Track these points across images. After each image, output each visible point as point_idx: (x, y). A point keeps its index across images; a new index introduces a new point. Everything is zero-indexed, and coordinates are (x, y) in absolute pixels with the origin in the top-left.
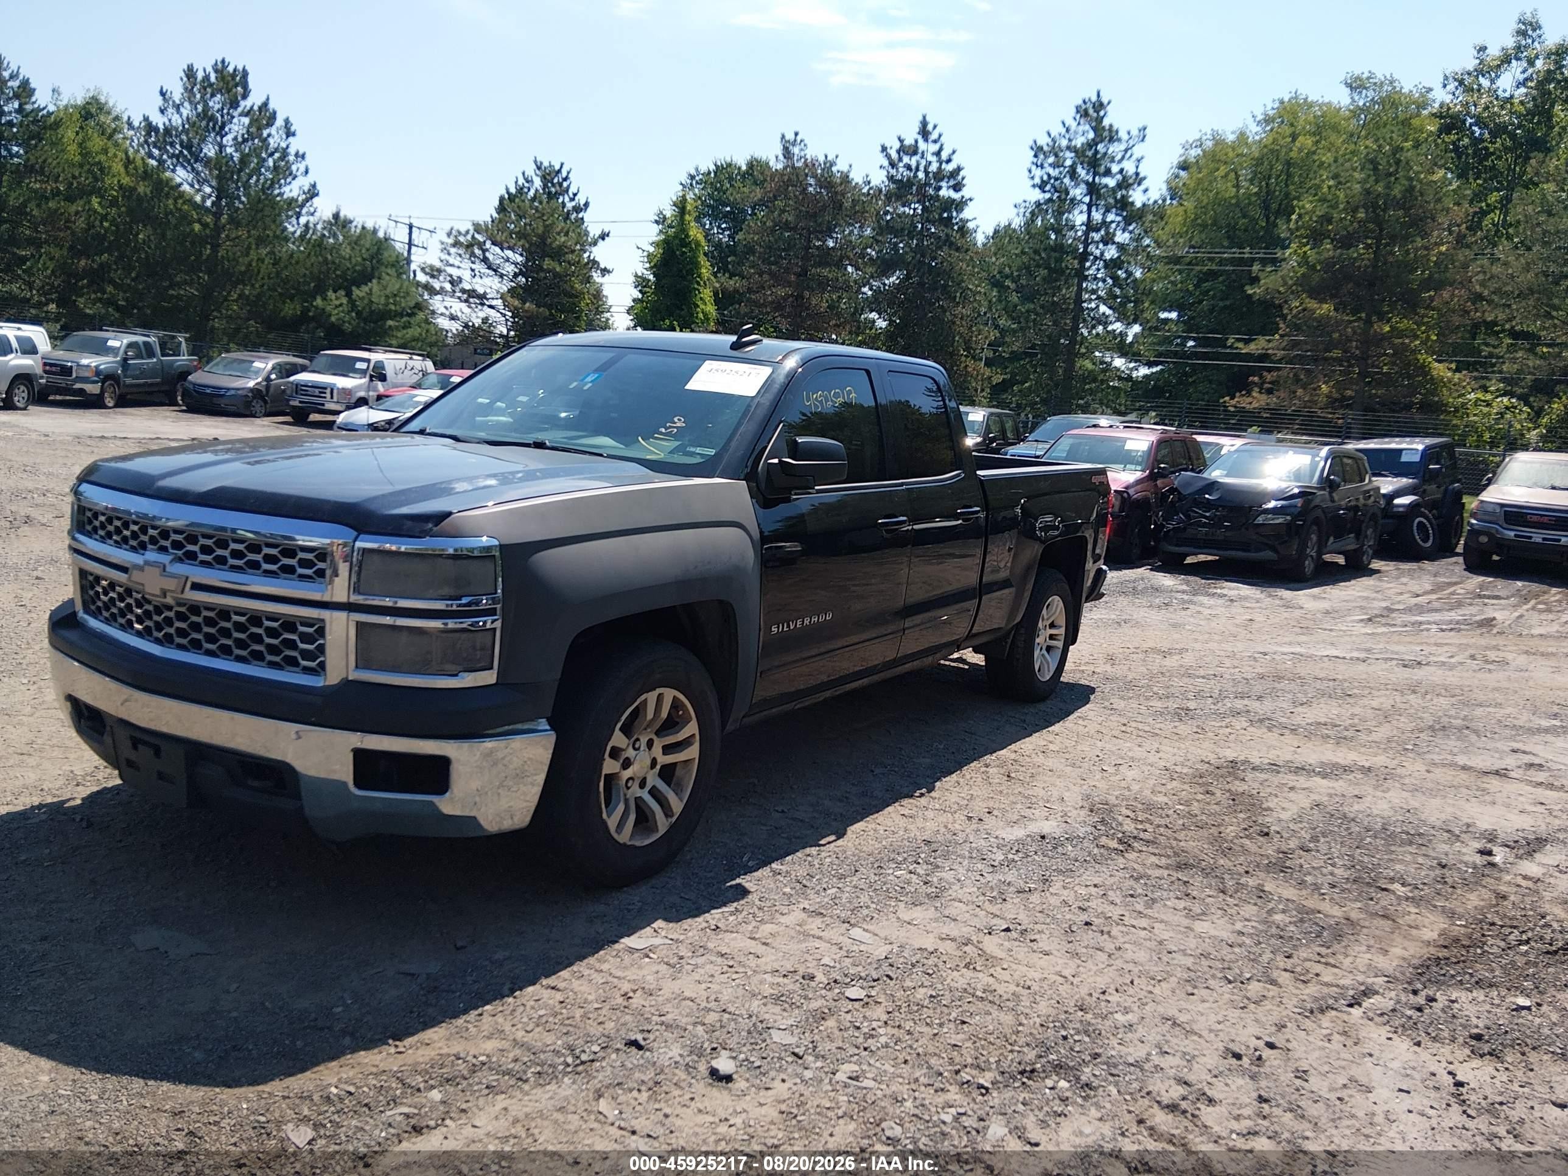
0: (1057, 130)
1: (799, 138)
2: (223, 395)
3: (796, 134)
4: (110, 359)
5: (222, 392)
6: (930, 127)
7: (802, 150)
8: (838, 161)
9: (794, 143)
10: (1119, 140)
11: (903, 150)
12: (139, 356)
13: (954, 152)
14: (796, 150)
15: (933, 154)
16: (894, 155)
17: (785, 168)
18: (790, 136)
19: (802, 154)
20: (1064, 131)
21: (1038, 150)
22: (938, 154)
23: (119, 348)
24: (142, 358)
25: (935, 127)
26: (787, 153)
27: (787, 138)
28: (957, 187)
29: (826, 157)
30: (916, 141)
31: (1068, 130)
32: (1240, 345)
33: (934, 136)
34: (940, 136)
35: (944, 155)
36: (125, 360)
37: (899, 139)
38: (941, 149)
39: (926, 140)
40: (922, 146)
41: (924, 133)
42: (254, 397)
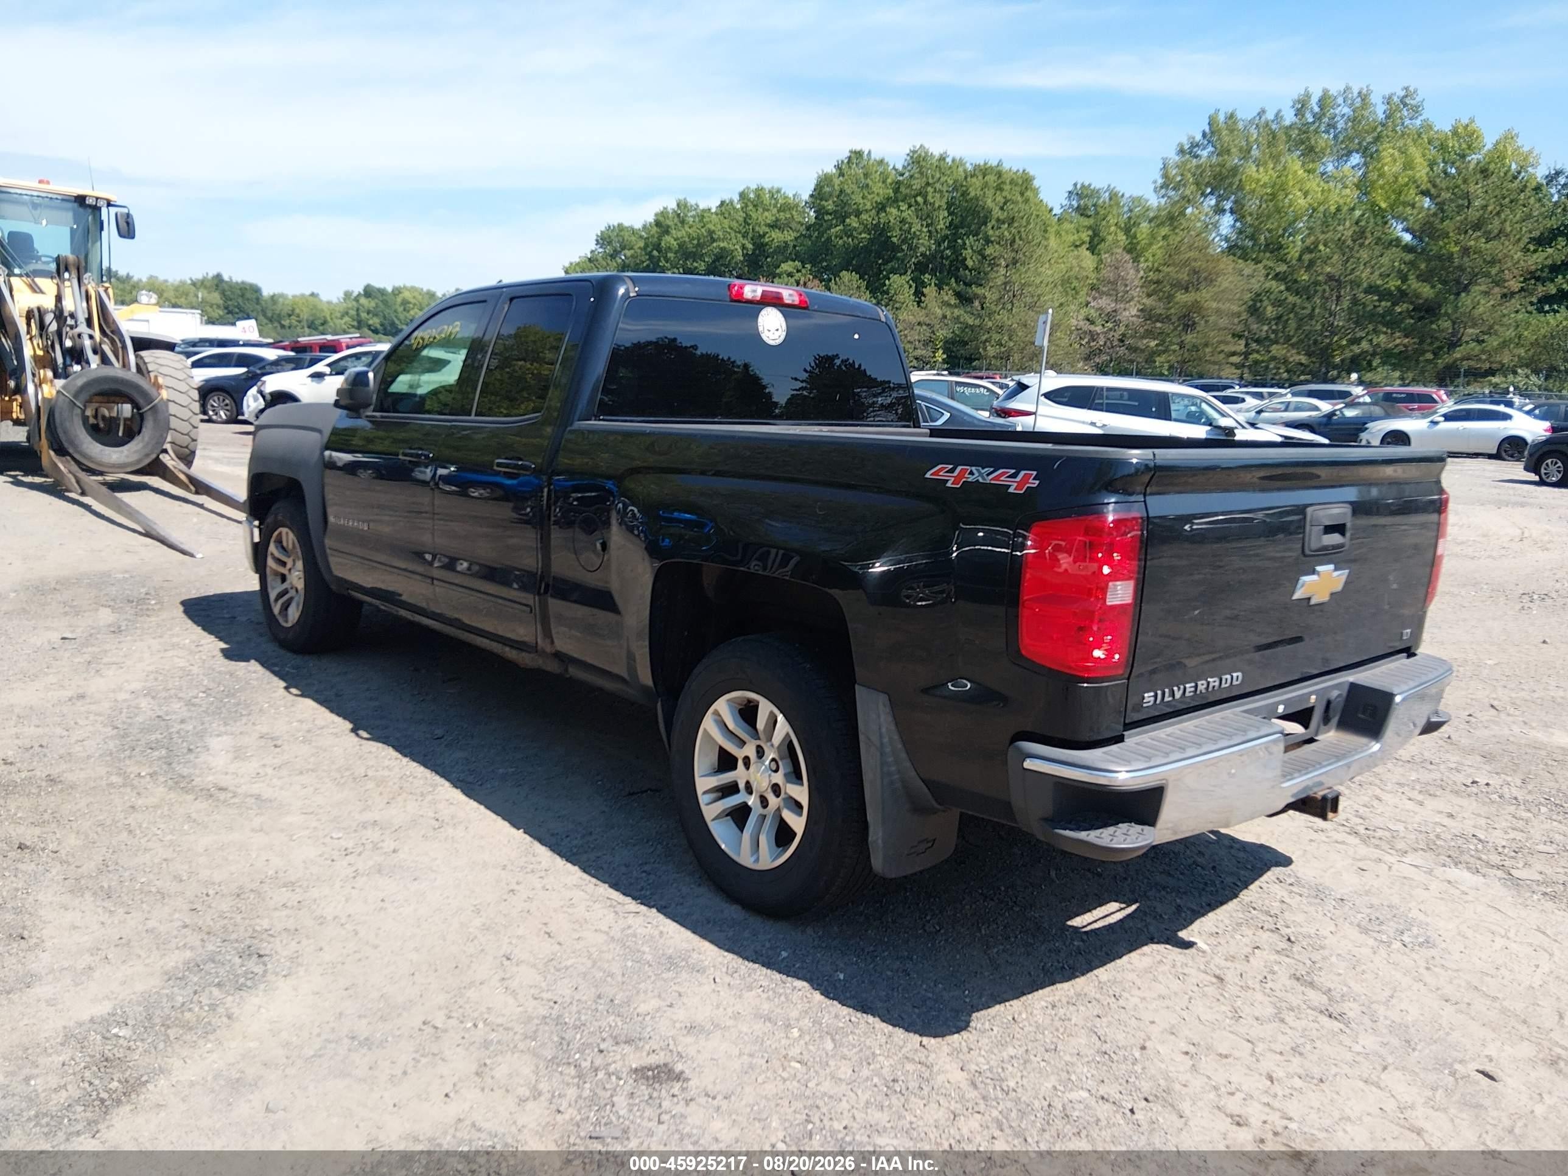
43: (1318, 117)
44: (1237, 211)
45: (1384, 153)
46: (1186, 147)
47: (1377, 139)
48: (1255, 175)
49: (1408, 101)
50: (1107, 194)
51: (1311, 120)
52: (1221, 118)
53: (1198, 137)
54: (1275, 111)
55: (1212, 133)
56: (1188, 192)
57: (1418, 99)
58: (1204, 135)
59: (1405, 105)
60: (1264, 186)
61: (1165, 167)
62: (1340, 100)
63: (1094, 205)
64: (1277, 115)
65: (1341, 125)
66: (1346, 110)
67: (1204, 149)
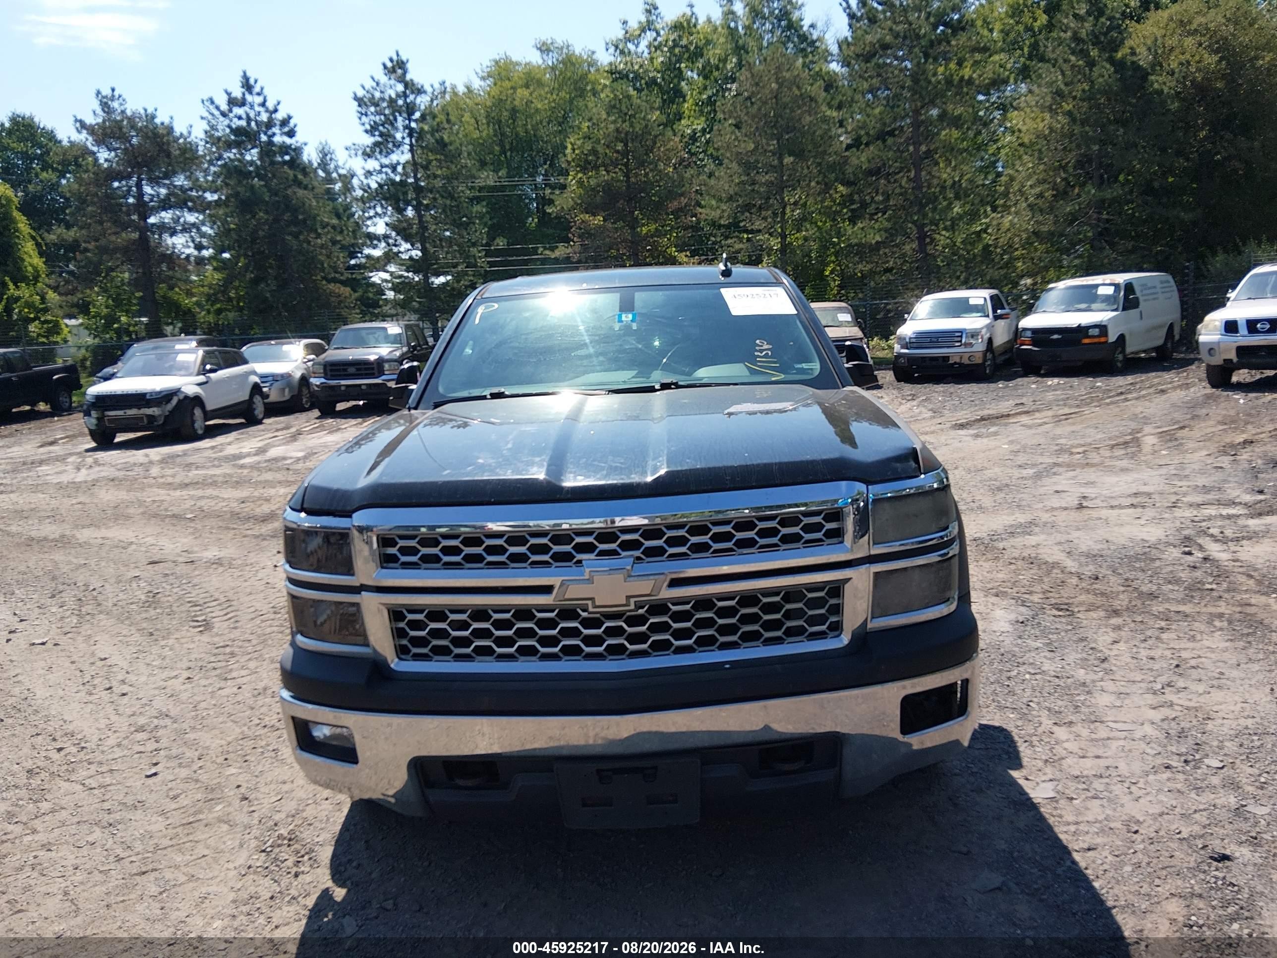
0: (369, 84)
1: (116, 93)
3: (113, 90)
6: (252, 81)
7: (121, 104)
8: (158, 113)
9: (112, 98)
10: (425, 92)
11: (233, 102)
13: (279, 103)
14: (115, 105)
15: (259, 105)
16: (224, 107)
17: (104, 121)
18: (106, 92)
19: (122, 108)
20: (374, 84)
21: (360, 101)
22: (263, 104)
25: (256, 81)
26: (105, 105)
27: (104, 94)
28: (291, 134)
29: (146, 110)
30: (244, 94)
31: (378, 84)
32: (547, 252)
33: (257, 89)
34: (262, 89)
35: (270, 105)
37: (226, 92)
38: (265, 101)
39: (251, 93)
40: (249, 98)
41: (248, 86)
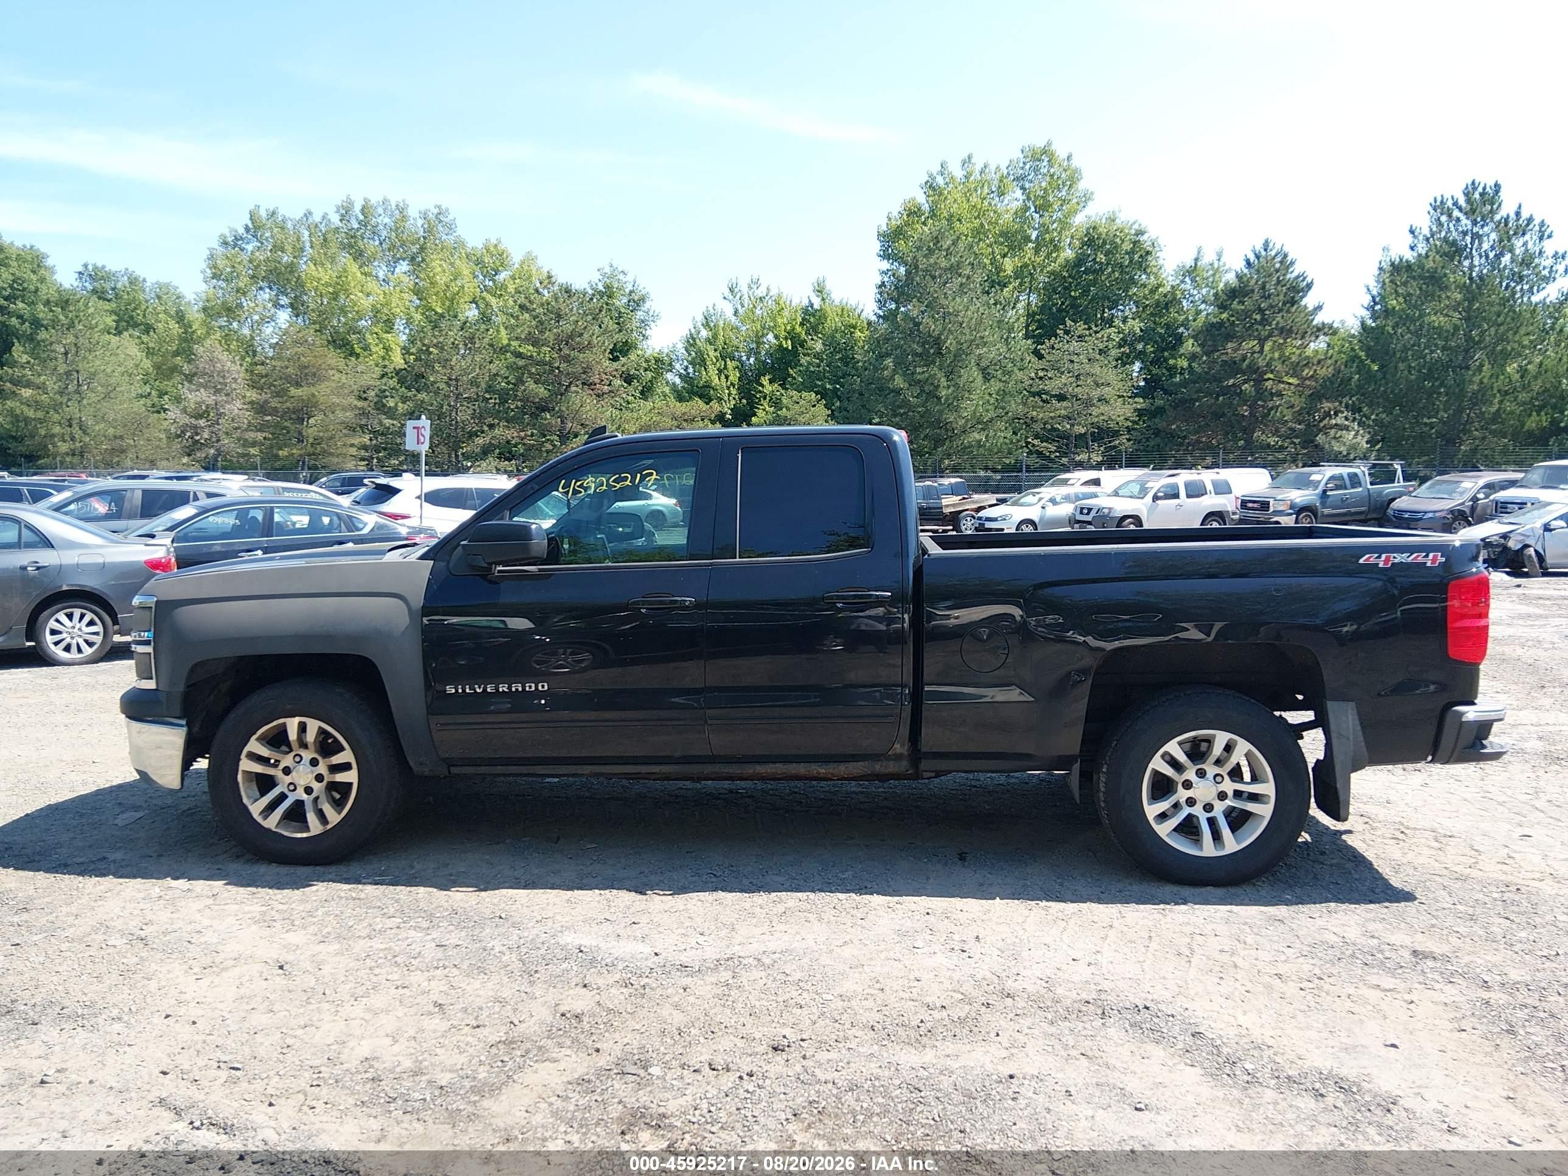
2: (1421, 519)
4: (1309, 492)
5: (1420, 515)
12: (1337, 488)
23: (1319, 482)
24: (1346, 488)
36: (1325, 492)
42: (1455, 519)
43: (364, 224)
44: (296, 308)
45: (433, 264)
46: (230, 239)
47: (422, 249)
48: (315, 273)
49: (441, 217)
50: (126, 278)
51: (356, 226)
52: (263, 214)
53: (241, 231)
54: (321, 214)
55: (255, 227)
56: (241, 285)
57: (451, 217)
58: (247, 229)
59: (440, 221)
60: (327, 285)
61: (211, 257)
62: (380, 210)
63: (113, 289)
64: (324, 218)
65: (384, 234)
66: (387, 220)
67: (248, 243)
